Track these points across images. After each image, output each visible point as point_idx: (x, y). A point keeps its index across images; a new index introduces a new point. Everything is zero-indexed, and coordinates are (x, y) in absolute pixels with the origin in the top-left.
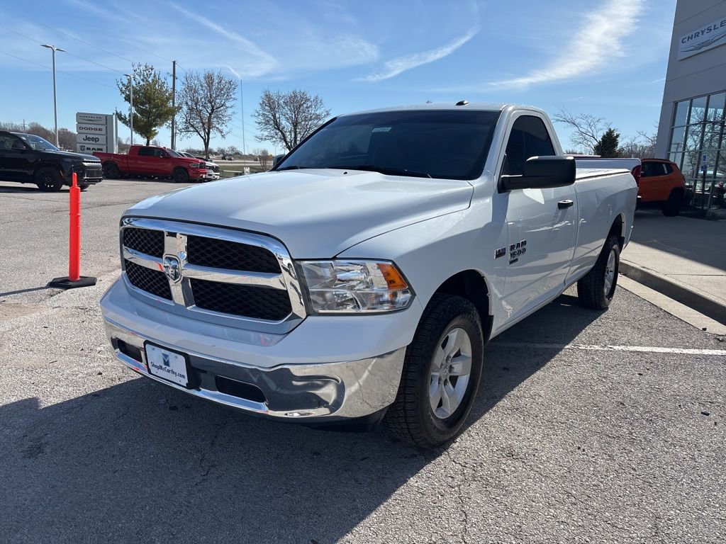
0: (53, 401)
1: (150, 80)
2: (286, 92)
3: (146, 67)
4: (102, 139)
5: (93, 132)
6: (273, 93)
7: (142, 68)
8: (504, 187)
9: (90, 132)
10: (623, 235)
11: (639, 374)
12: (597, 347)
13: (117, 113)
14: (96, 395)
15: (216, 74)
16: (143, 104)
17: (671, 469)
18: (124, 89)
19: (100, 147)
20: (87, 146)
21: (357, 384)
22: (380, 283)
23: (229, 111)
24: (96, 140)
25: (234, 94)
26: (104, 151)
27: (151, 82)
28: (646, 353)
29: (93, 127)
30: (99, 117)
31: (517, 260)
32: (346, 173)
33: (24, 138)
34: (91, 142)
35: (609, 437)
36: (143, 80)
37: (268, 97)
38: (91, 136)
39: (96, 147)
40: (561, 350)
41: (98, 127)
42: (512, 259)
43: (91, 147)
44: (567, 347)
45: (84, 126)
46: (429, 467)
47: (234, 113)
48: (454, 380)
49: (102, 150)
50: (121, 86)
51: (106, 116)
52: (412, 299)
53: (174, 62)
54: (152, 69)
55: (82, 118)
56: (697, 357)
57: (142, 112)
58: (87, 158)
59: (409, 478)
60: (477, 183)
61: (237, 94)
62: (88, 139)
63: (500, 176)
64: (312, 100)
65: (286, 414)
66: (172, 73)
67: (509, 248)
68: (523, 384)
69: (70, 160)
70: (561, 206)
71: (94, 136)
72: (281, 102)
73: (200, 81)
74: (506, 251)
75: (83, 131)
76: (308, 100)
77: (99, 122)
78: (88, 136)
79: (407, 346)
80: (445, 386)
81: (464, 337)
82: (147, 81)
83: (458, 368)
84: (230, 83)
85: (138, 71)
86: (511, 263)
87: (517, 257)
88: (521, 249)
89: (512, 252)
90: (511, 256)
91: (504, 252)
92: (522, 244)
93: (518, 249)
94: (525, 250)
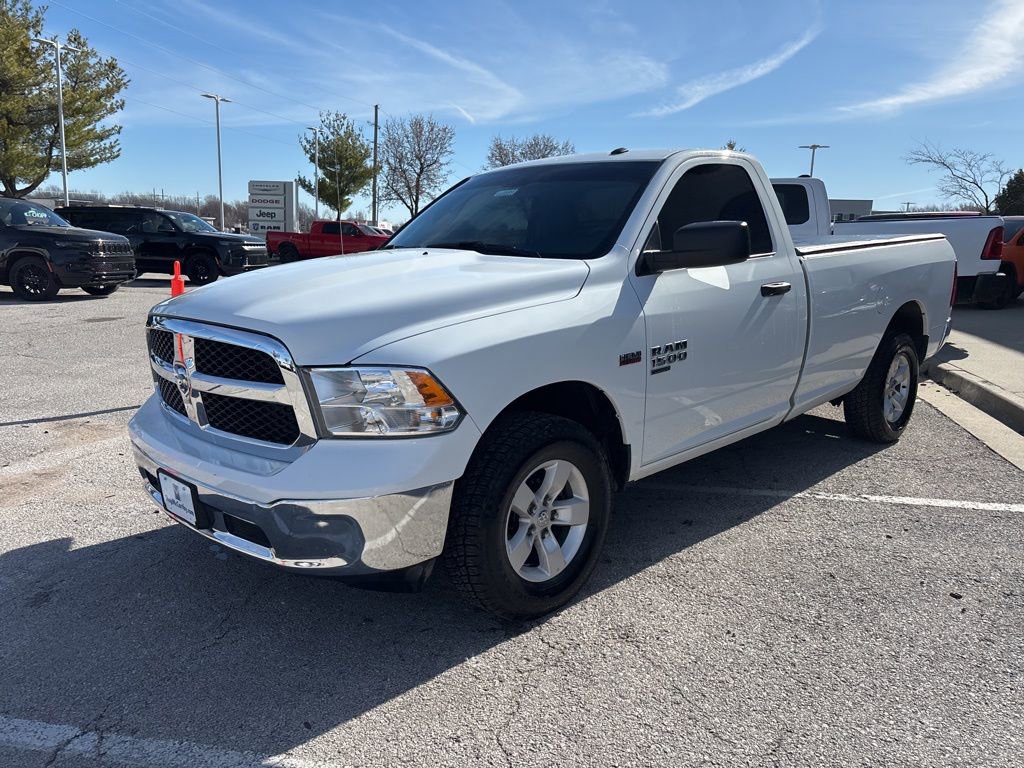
0: (89, 542)
1: (342, 133)
2: (524, 139)
3: (337, 115)
4: (279, 214)
5: (268, 204)
6: (505, 140)
7: (332, 117)
8: (647, 268)
9: (263, 205)
10: (926, 332)
11: (888, 537)
12: (844, 497)
13: (300, 179)
14: (140, 537)
15: (426, 120)
16: (332, 164)
17: (853, 668)
18: (308, 147)
19: (276, 225)
20: (261, 224)
21: (394, 531)
22: (413, 400)
23: (444, 170)
24: (272, 215)
25: (450, 145)
26: (282, 230)
27: (342, 135)
28: (917, 507)
29: (269, 198)
30: (276, 185)
31: (668, 368)
32: (426, 253)
33: (173, 218)
34: (266, 218)
35: (784, 619)
36: (333, 133)
37: (499, 147)
38: (266, 211)
39: (273, 224)
40: (786, 499)
41: (275, 198)
42: (656, 368)
43: (266, 224)
44: (799, 495)
45: (258, 197)
46: (504, 645)
47: (450, 172)
48: (561, 532)
49: (279, 228)
50: (305, 143)
51: (285, 184)
52: (460, 420)
54: (344, 118)
55: (255, 187)
56: (995, 516)
58: (248, 239)
59: (470, 657)
60: (597, 264)
61: (454, 145)
62: (262, 214)
63: (641, 252)
64: (560, 147)
65: (296, 564)
66: (373, 121)
67: (649, 353)
68: (699, 546)
69: (227, 243)
70: (766, 292)
71: (270, 211)
72: (517, 153)
73: (404, 130)
74: (643, 356)
75: (257, 204)
76: (555, 148)
77: (276, 192)
78: (263, 210)
79: (456, 480)
80: (543, 538)
81: (571, 473)
82: (338, 134)
83: (565, 515)
84: (444, 130)
85: (327, 121)
86: (654, 372)
87: (666, 365)
88: (676, 353)
89: (657, 357)
90: (653, 363)
91: (638, 357)
92: (677, 347)
93: (668, 353)
94: (685, 355)
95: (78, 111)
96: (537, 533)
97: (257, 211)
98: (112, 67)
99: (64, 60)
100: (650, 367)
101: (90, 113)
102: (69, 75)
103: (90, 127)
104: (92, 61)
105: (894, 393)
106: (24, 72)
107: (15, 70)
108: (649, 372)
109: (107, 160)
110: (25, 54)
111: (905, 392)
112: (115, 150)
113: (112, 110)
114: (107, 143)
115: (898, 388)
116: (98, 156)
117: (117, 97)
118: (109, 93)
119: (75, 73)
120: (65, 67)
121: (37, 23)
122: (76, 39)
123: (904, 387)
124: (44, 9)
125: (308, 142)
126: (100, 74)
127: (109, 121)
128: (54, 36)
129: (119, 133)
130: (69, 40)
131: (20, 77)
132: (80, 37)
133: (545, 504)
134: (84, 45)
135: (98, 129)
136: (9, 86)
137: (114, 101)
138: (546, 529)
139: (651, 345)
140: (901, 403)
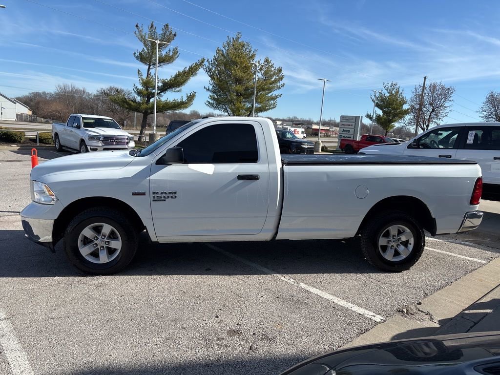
1: (393, 92)
3: (392, 84)
4: (352, 131)
5: (348, 127)
7: (390, 84)
9: (345, 126)
10: (433, 216)
13: (368, 115)
15: (438, 84)
16: (385, 108)
18: (375, 99)
19: (350, 136)
20: (343, 135)
23: (448, 109)
24: (348, 131)
25: (451, 97)
26: (352, 139)
29: (348, 123)
30: (352, 117)
31: (165, 200)
34: (346, 133)
36: (388, 92)
37: (492, 96)
38: (346, 129)
39: (348, 136)
41: (350, 124)
42: (156, 199)
43: (345, 136)
45: (343, 123)
47: (451, 111)
49: (350, 137)
50: (373, 97)
51: (356, 117)
53: (425, 78)
54: (396, 85)
55: (342, 117)
57: (384, 112)
62: (344, 131)
67: (151, 193)
69: (294, 144)
70: (241, 177)
71: (348, 129)
74: (147, 194)
75: (343, 126)
77: (352, 121)
78: (345, 129)
79: (55, 219)
81: (112, 229)
82: (391, 93)
83: (112, 244)
84: (449, 89)
85: (387, 87)
86: (153, 201)
87: (163, 199)
88: (170, 195)
89: (156, 195)
90: (154, 197)
91: (144, 194)
92: (170, 193)
93: (164, 195)
94: (176, 197)
96: (99, 247)
97: (342, 129)
98: (280, 71)
99: (261, 69)
100: (152, 199)
101: (270, 89)
102: (262, 75)
103: (270, 94)
104: (273, 69)
105: (398, 245)
106: (243, 74)
107: (240, 74)
109: (271, 108)
110: (246, 69)
111: (411, 247)
112: (275, 105)
113: (279, 88)
117: (281, 82)
118: (276, 81)
119: (265, 74)
120: (263, 72)
121: (253, 56)
123: (410, 244)
124: (256, 50)
126: (274, 74)
127: (274, 93)
128: (259, 60)
129: (281, 96)
132: (268, 60)
133: (102, 238)
134: (270, 62)
135: (273, 96)
136: (239, 81)
137: (280, 84)
138: (103, 247)
139: (152, 190)
140: (404, 253)
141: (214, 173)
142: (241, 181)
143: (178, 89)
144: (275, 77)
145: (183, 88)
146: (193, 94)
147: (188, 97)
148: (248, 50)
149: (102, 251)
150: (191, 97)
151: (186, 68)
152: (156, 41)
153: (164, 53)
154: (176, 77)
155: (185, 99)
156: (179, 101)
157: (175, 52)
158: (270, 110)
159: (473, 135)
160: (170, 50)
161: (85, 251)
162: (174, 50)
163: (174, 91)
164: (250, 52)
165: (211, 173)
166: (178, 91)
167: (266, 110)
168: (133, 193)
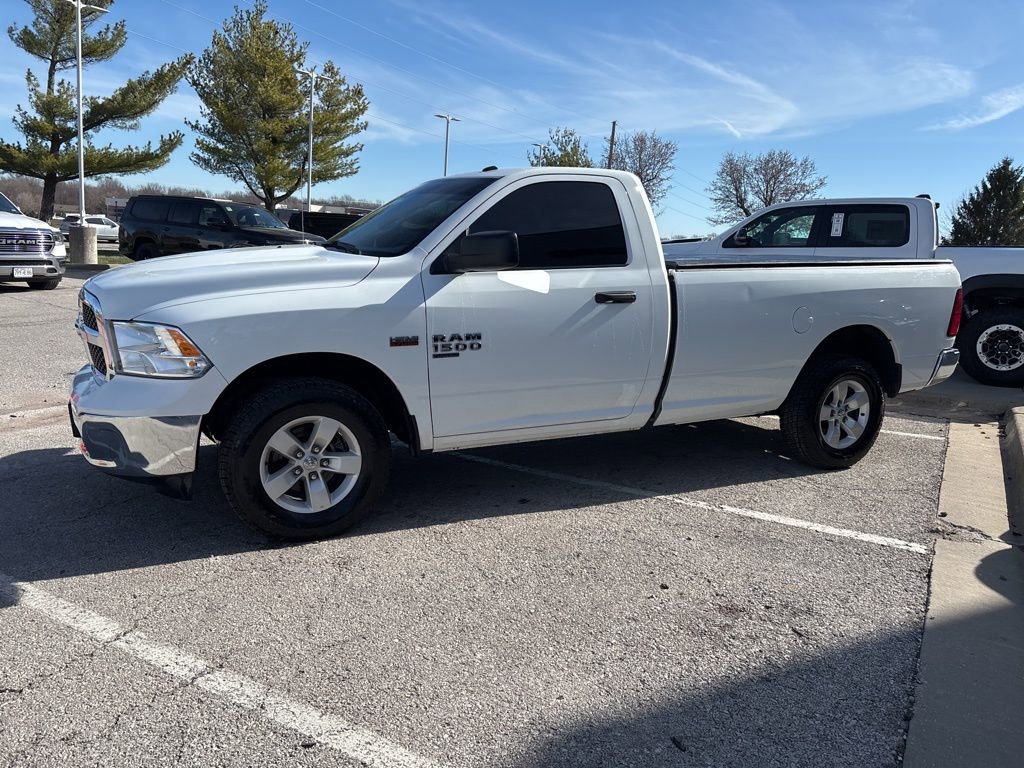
1: (569, 149)
2: (757, 154)
3: (566, 132)
6: (738, 156)
7: (562, 132)
8: (446, 267)
10: (898, 360)
11: (689, 539)
15: (649, 135)
18: (536, 162)
22: (175, 350)
23: (665, 184)
25: (671, 161)
27: (569, 150)
31: (457, 355)
36: (560, 149)
37: (730, 162)
42: (439, 352)
47: (670, 187)
50: (533, 158)
52: (206, 370)
53: (614, 123)
54: (572, 135)
56: (830, 539)
61: (676, 160)
63: (441, 254)
64: (799, 163)
65: (100, 463)
66: (609, 137)
67: (431, 341)
70: (601, 298)
72: (750, 169)
73: (627, 145)
74: (421, 341)
76: (792, 164)
79: (204, 416)
80: (311, 480)
81: (340, 430)
82: (565, 150)
83: (337, 464)
84: (667, 145)
85: (556, 138)
86: (435, 356)
87: (454, 351)
88: (468, 343)
89: (439, 344)
90: (436, 348)
91: (414, 341)
92: (468, 337)
93: (456, 342)
94: (480, 346)
95: (326, 132)
96: (305, 474)
98: (358, 93)
99: (318, 87)
100: (432, 351)
101: (339, 133)
102: (321, 100)
103: (338, 144)
104: (343, 88)
105: (845, 419)
106: (284, 97)
107: (277, 96)
108: (430, 356)
109: (347, 175)
110: (288, 83)
111: (863, 420)
112: (355, 166)
113: (357, 131)
114: (349, 158)
115: (855, 414)
116: (340, 171)
117: (362, 118)
118: (354, 114)
119: (327, 98)
120: (321, 93)
121: (300, 56)
122: (330, 69)
123: (863, 415)
124: (308, 44)
125: (536, 157)
126: (347, 98)
127: (348, 142)
128: (312, 65)
129: (361, 149)
130: (325, 70)
131: (281, 102)
132: (333, 68)
133: (313, 452)
134: (337, 74)
135: (344, 147)
136: (270, 110)
137: (359, 122)
138: (315, 473)
139: (432, 333)
140: (854, 430)
141: (550, 290)
142: (602, 307)
143: (129, 123)
144: (348, 106)
145: (143, 120)
146: (175, 137)
147: (163, 142)
148: (287, 42)
149: (314, 484)
150: (170, 144)
151: (147, 72)
152: (75, 3)
153: (93, 32)
154: (125, 93)
155: (155, 147)
156: (141, 150)
157: (120, 32)
158: (345, 177)
159: (841, 221)
160: (108, 29)
161: (275, 487)
162: (115, 29)
163: (121, 128)
164: (293, 46)
165: (545, 290)
166: (131, 128)
167: (334, 177)
168: (391, 340)
